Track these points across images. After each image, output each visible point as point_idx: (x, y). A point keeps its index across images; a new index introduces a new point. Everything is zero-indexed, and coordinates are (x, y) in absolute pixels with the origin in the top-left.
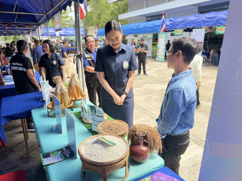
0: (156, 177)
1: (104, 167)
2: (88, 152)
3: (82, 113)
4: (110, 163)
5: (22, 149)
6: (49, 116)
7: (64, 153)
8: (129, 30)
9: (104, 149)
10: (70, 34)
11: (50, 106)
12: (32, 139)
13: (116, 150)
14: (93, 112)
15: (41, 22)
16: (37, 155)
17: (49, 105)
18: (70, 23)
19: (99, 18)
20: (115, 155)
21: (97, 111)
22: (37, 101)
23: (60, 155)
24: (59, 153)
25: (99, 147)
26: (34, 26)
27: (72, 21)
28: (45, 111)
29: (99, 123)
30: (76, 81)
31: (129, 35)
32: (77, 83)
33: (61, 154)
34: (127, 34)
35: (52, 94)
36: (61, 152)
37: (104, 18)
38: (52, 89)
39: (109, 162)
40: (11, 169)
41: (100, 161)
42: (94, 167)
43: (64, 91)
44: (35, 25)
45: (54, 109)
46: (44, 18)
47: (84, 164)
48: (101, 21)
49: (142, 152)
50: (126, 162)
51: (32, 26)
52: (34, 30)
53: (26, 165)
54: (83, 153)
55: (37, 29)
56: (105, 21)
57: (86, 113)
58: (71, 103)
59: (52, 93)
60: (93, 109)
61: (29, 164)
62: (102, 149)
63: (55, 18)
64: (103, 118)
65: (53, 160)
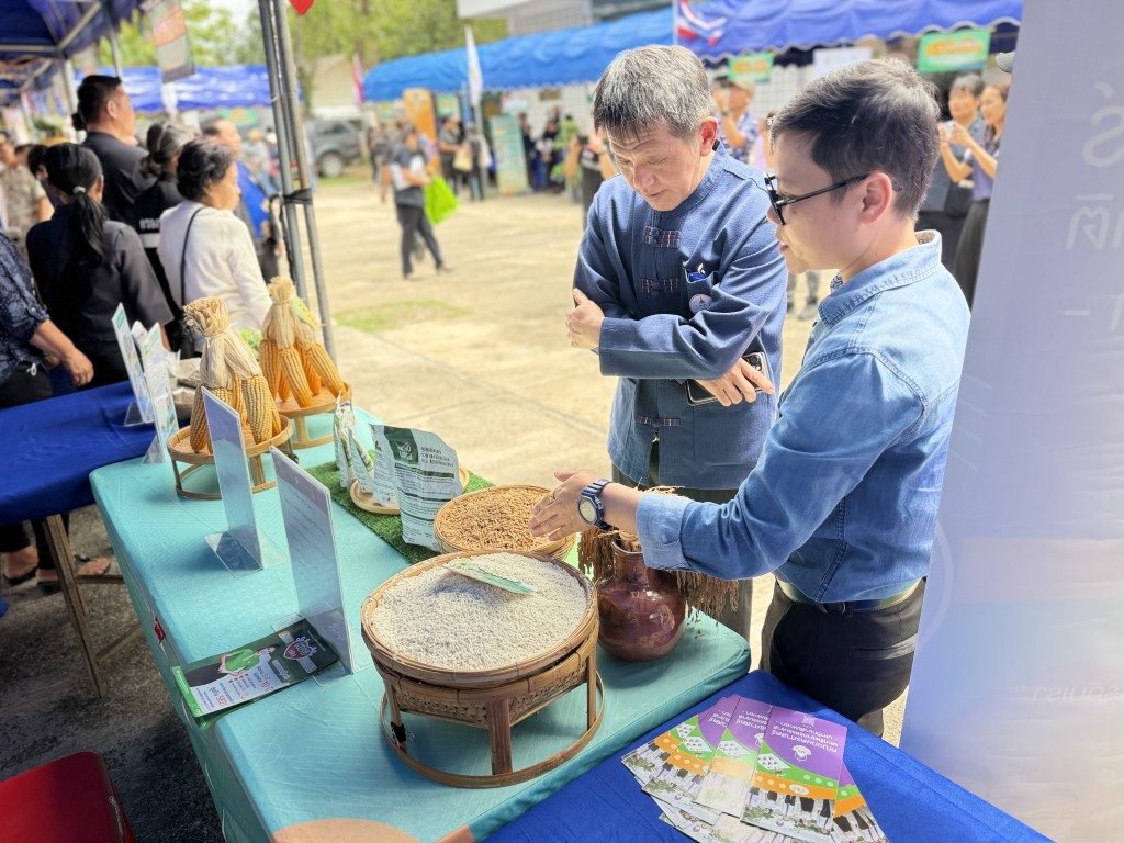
0: (722, 718)
1: (495, 693)
2: (412, 635)
3: (343, 466)
4: (522, 673)
5: (62, 664)
6: (183, 495)
7: (288, 655)
8: (516, 65)
9: (487, 612)
10: (224, 97)
11: (185, 447)
12: (106, 614)
13: (538, 614)
14: (404, 455)
15: (77, 41)
16: (138, 687)
17: (178, 440)
18: (223, 45)
19: (365, 11)
20: (536, 635)
21: (420, 451)
22: (112, 430)
23: (270, 663)
24: (265, 655)
25: (459, 608)
26: (39, 65)
27: (227, 33)
28: (159, 470)
29: (437, 506)
30: (296, 319)
31: (515, 94)
32: (301, 327)
33: (271, 661)
34: (505, 86)
35: (182, 390)
36: (272, 649)
37: (389, 12)
38: (181, 364)
39: (517, 668)
40: (20, 761)
41: (472, 667)
42: (449, 699)
43: (244, 368)
44: (47, 55)
45: (209, 460)
46: (92, 20)
47: (397, 688)
48: (374, 26)
49: (651, 617)
50: (587, 660)
51: (28, 66)
52: (40, 85)
53: (94, 733)
54: (387, 639)
55: (57, 79)
56: (394, 26)
57: (366, 465)
58: (284, 425)
59: (181, 384)
60: (401, 444)
61: (104, 731)
62: (475, 615)
63: (150, 15)
64: (454, 480)
65: (240, 690)
